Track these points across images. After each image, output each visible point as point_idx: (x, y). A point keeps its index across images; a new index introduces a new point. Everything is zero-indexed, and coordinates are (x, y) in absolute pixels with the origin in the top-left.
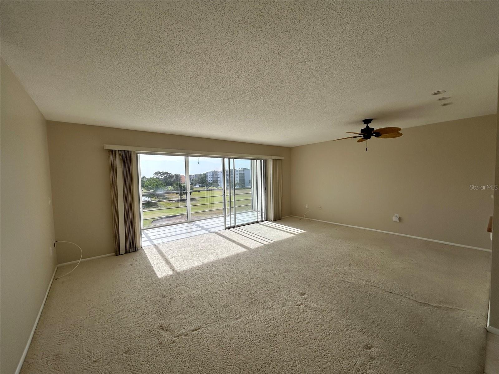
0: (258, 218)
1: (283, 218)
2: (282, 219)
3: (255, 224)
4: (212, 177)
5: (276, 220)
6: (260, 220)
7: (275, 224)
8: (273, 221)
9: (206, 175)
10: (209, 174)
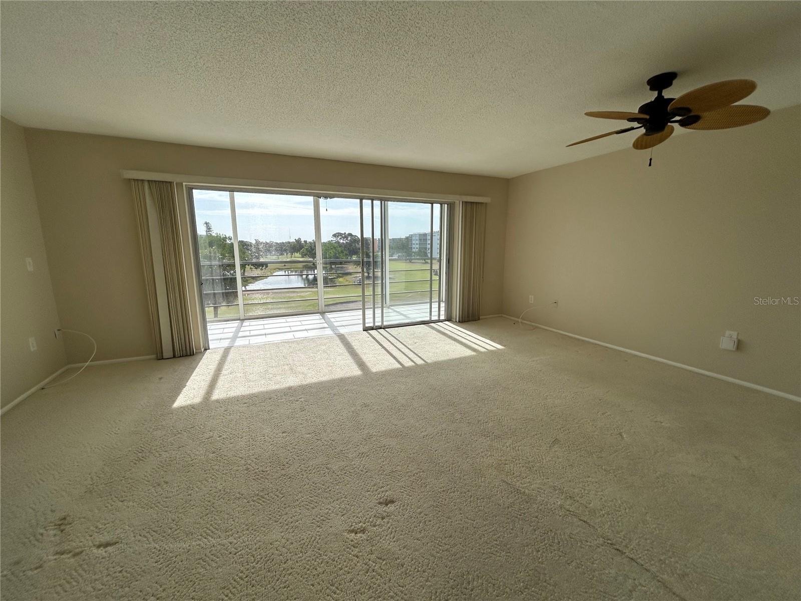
0: (431, 315)
1: (481, 317)
2: (479, 319)
3: (422, 325)
4: (418, 242)
5: (465, 322)
6: (435, 318)
7: (458, 328)
8: (459, 322)
9: (409, 239)
10: (414, 238)
